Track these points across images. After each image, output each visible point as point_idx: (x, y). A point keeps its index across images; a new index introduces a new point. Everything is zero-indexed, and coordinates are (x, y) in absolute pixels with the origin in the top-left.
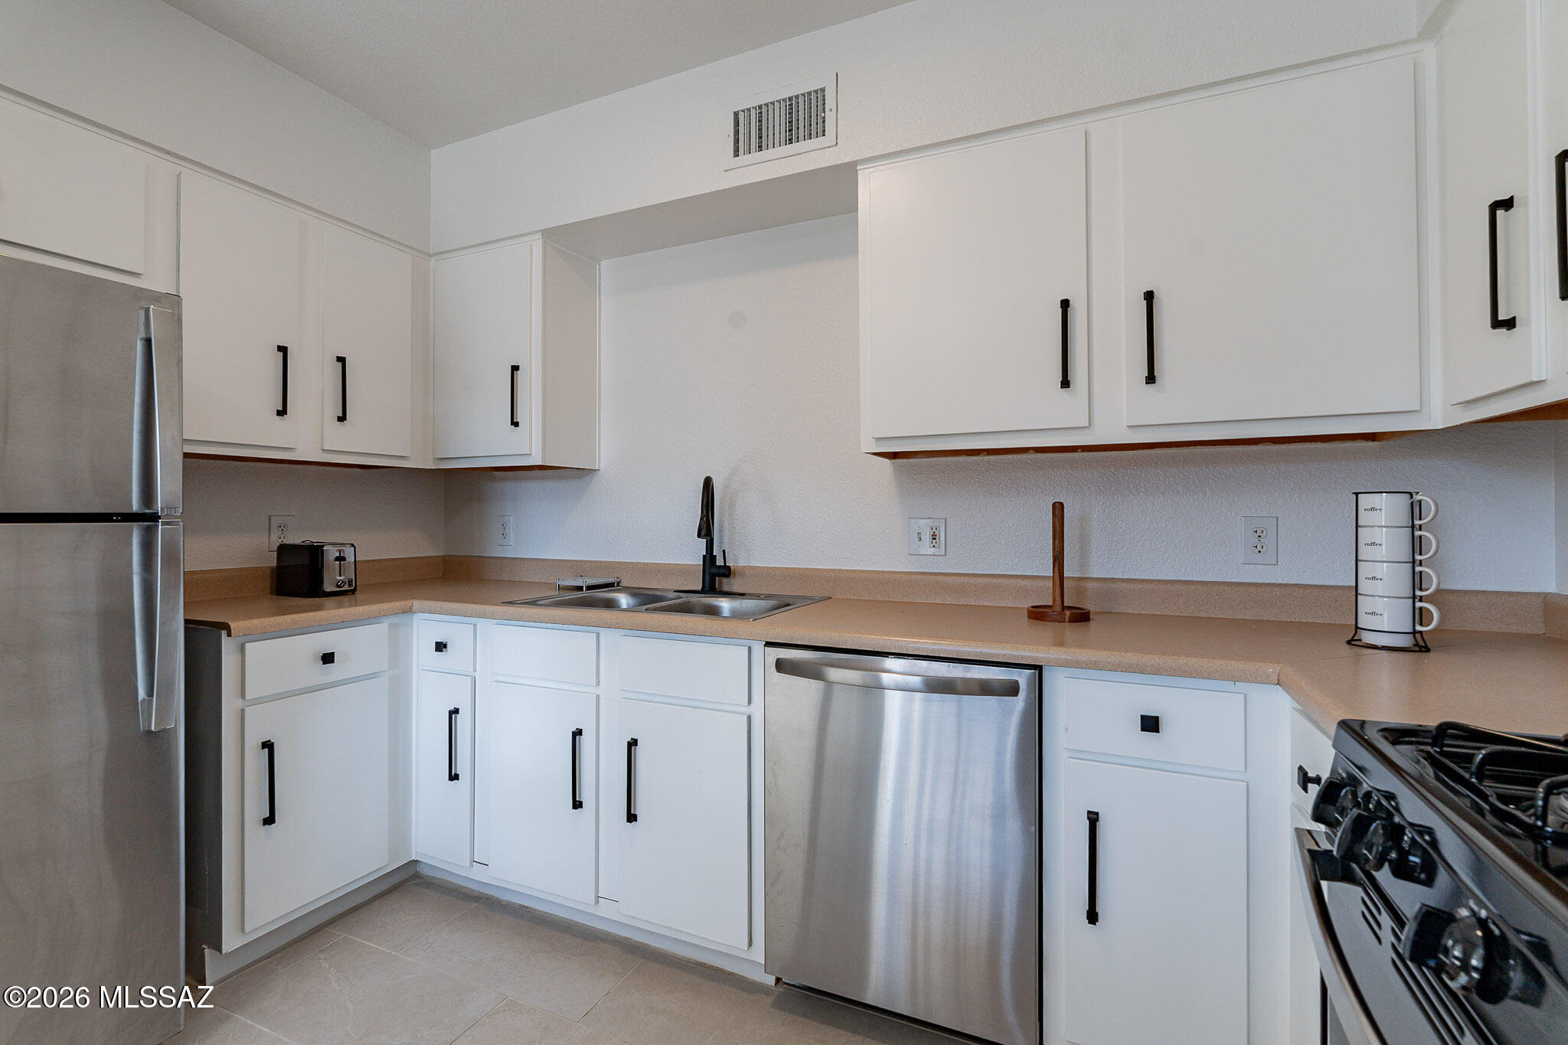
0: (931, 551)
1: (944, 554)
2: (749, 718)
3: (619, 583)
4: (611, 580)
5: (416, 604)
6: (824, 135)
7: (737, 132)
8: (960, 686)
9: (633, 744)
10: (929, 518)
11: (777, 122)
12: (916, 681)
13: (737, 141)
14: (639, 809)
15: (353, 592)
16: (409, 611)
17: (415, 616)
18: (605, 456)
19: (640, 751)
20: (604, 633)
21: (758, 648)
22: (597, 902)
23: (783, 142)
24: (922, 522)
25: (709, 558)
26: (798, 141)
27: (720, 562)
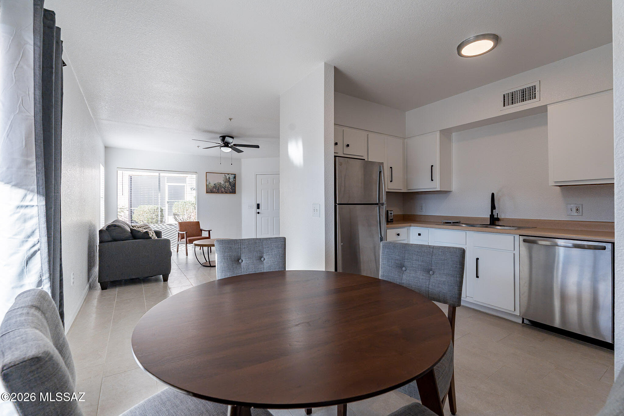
0: (576, 214)
1: (581, 215)
2: (514, 254)
3: (460, 222)
4: (458, 221)
5: (412, 224)
6: (535, 98)
7: (504, 99)
8: (586, 247)
9: (477, 259)
10: (575, 204)
11: (519, 96)
12: (570, 245)
13: (504, 102)
14: (479, 275)
15: (392, 222)
16: (410, 226)
17: (411, 227)
18: (454, 187)
19: (479, 261)
20: (468, 232)
21: (517, 237)
22: (466, 297)
23: (520, 101)
24: (572, 205)
25: (492, 216)
26: (526, 101)
27: (495, 216)
